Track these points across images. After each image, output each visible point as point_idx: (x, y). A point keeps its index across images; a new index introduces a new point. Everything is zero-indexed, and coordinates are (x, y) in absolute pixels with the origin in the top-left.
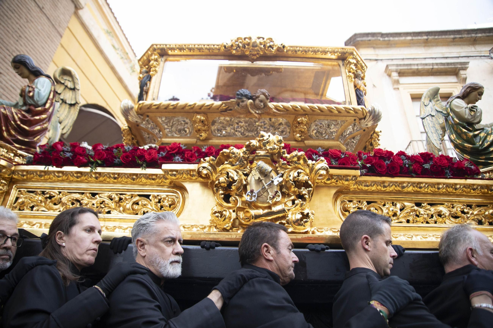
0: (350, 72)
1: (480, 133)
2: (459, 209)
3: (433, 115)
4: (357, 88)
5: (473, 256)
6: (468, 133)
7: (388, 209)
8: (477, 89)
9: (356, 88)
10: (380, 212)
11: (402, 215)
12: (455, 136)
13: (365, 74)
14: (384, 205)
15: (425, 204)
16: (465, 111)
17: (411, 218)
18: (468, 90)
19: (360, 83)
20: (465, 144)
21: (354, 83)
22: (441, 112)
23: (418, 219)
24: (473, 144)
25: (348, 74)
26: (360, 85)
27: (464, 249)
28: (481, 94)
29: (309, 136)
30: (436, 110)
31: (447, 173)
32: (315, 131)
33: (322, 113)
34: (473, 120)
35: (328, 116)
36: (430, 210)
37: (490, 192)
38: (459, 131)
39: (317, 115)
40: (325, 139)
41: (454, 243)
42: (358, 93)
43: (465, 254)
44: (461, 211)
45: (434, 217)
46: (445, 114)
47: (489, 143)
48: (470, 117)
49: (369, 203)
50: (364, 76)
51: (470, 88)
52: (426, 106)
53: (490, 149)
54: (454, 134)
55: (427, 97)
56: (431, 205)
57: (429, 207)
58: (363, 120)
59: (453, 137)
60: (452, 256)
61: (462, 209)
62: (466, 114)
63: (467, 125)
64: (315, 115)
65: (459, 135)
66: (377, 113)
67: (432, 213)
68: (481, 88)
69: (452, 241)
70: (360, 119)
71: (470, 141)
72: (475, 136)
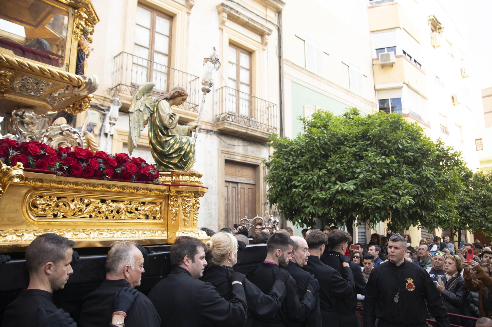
0: (78, 27)
1: (171, 139)
2: (134, 206)
3: (141, 110)
4: (81, 49)
5: (127, 271)
6: (162, 138)
7: (75, 205)
8: (182, 96)
9: (79, 48)
10: (67, 209)
11: (86, 211)
12: (152, 135)
13: (95, 29)
14: (73, 201)
15: (109, 201)
16: (167, 117)
17: (94, 214)
18: (176, 94)
19: (85, 43)
20: (157, 146)
21: (79, 42)
22: (149, 108)
23: (99, 215)
24: (163, 148)
25: (75, 29)
26: (85, 47)
27: (123, 266)
28: (184, 100)
29: (12, 88)
30: (145, 105)
31: (133, 177)
32: (20, 85)
33: (33, 72)
34: (170, 126)
35: (39, 76)
36: (112, 207)
37: (161, 194)
38: (156, 132)
39: (26, 72)
40: (30, 95)
41: (118, 260)
42: (80, 54)
43: (123, 270)
44: (136, 209)
45: (114, 213)
46: (151, 111)
47: (174, 150)
48: (168, 124)
49: (59, 198)
50: (93, 31)
51: (178, 93)
52: (137, 100)
53: (173, 155)
54: (152, 133)
55: (141, 92)
56: (113, 201)
57: (111, 204)
58: (76, 89)
59: (152, 134)
60: (113, 269)
61: (137, 207)
62: (165, 120)
63: (164, 130)
64: (23, 71)
65: (156, 136)
66: (93, 85)
67: (113, 209)
68: (186, 95)
69: (117, 258)
70: (74, 87)
71: (162, 145)
72: (166, 141)
